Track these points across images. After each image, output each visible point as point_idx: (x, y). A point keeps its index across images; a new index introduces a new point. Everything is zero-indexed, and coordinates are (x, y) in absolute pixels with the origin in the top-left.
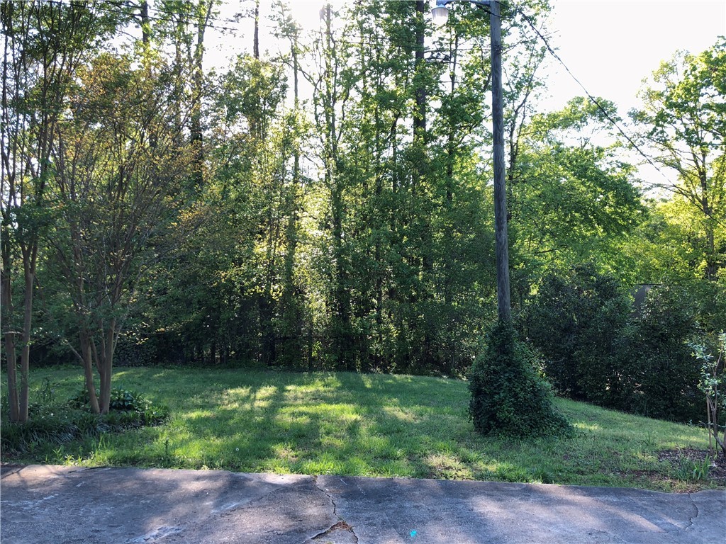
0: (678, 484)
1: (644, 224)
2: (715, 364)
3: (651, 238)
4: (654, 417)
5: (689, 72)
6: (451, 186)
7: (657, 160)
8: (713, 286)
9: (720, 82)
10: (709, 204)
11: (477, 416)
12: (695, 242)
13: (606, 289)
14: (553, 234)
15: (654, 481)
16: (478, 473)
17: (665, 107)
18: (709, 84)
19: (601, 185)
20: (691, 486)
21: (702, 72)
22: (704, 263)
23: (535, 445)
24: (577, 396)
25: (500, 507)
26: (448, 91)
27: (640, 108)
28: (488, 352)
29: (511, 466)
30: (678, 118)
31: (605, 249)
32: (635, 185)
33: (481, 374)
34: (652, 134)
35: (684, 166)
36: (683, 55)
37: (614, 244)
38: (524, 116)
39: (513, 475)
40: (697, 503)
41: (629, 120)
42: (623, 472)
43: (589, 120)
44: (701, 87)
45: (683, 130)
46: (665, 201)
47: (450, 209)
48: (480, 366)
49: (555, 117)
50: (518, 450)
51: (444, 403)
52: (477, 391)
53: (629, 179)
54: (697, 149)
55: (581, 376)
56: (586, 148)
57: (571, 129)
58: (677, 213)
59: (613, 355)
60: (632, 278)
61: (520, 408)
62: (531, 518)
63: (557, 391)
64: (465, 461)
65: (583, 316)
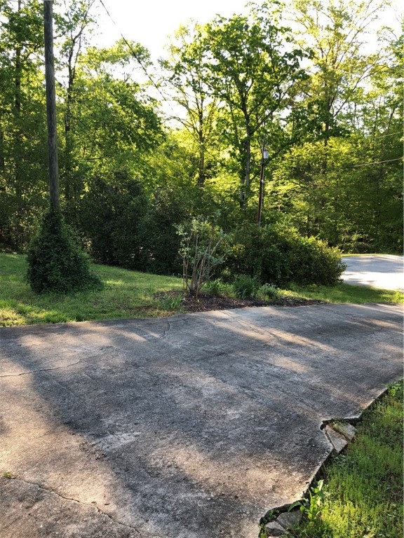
0: (162, 312)
1: (164, 144)
2: (188, 238)
3: (168, 155)
4: (158, 273)
5: (197, 37)
6: (19, 96)
7: (174, 99)
8: (202, 190)
9: (215, 50)
10: (203, 135)
11: (33, 280)
12: (193, 160)
13: (134, 188)
14: (100, 145)
15: (149, 312)
16: (30, 320)
17: (181, 61)
18: (208, 49)
19: (136, 112)
20: (170, 313)
21: (205, 39)
22: (197, 175)
23: (75, 297)
24: (113, 262)
25: (42, 341)
26: (15, 10)
27: (165, 58)
28: (42, 233)
29: (56, 313)
30: (189, 70)
31: (137, 160)
32: (159, 115)
33: (36, 249)
34: (172, 79)
35: (190, 107)
36: (194, 23)
37: (144, 157)
38: (80, 46)
39: (56, 319)
40: (170, 322)
41: (157, 65)
42: (131, 309)
43: (130, 60)
44: (204, 50)
45: (191, 80)
46: (178, 130)
47: (17, 116)
48: (36, 243)
49: (105, 52)
50: (63, 301)
51: (11, 272)
52: (33, 261)
53: (155, 110)
54: (199, 95)
55: (116, 249)
56: (127, 82)
57: (117, 64)
58: (185, 139)
59: (137, 235)
60: (154, 182)
61: (65, 272)
62: (64, 345)
63: (92, 260)
64: (21, 312)
65: (118, 208)
